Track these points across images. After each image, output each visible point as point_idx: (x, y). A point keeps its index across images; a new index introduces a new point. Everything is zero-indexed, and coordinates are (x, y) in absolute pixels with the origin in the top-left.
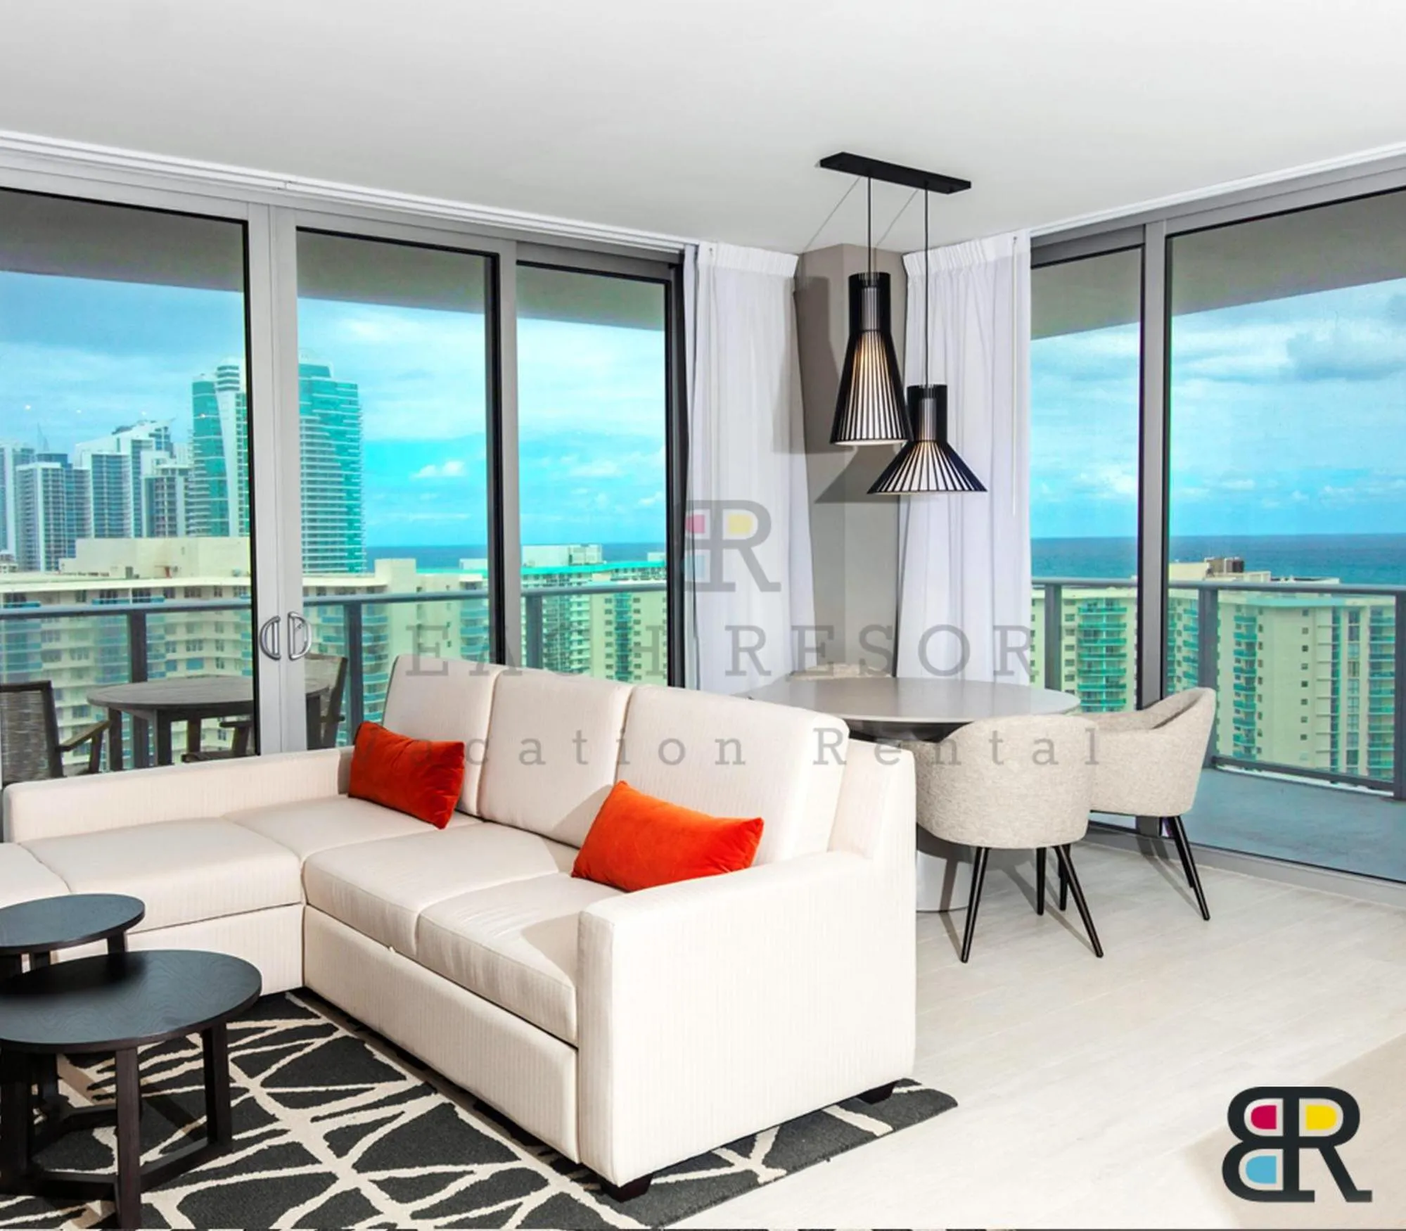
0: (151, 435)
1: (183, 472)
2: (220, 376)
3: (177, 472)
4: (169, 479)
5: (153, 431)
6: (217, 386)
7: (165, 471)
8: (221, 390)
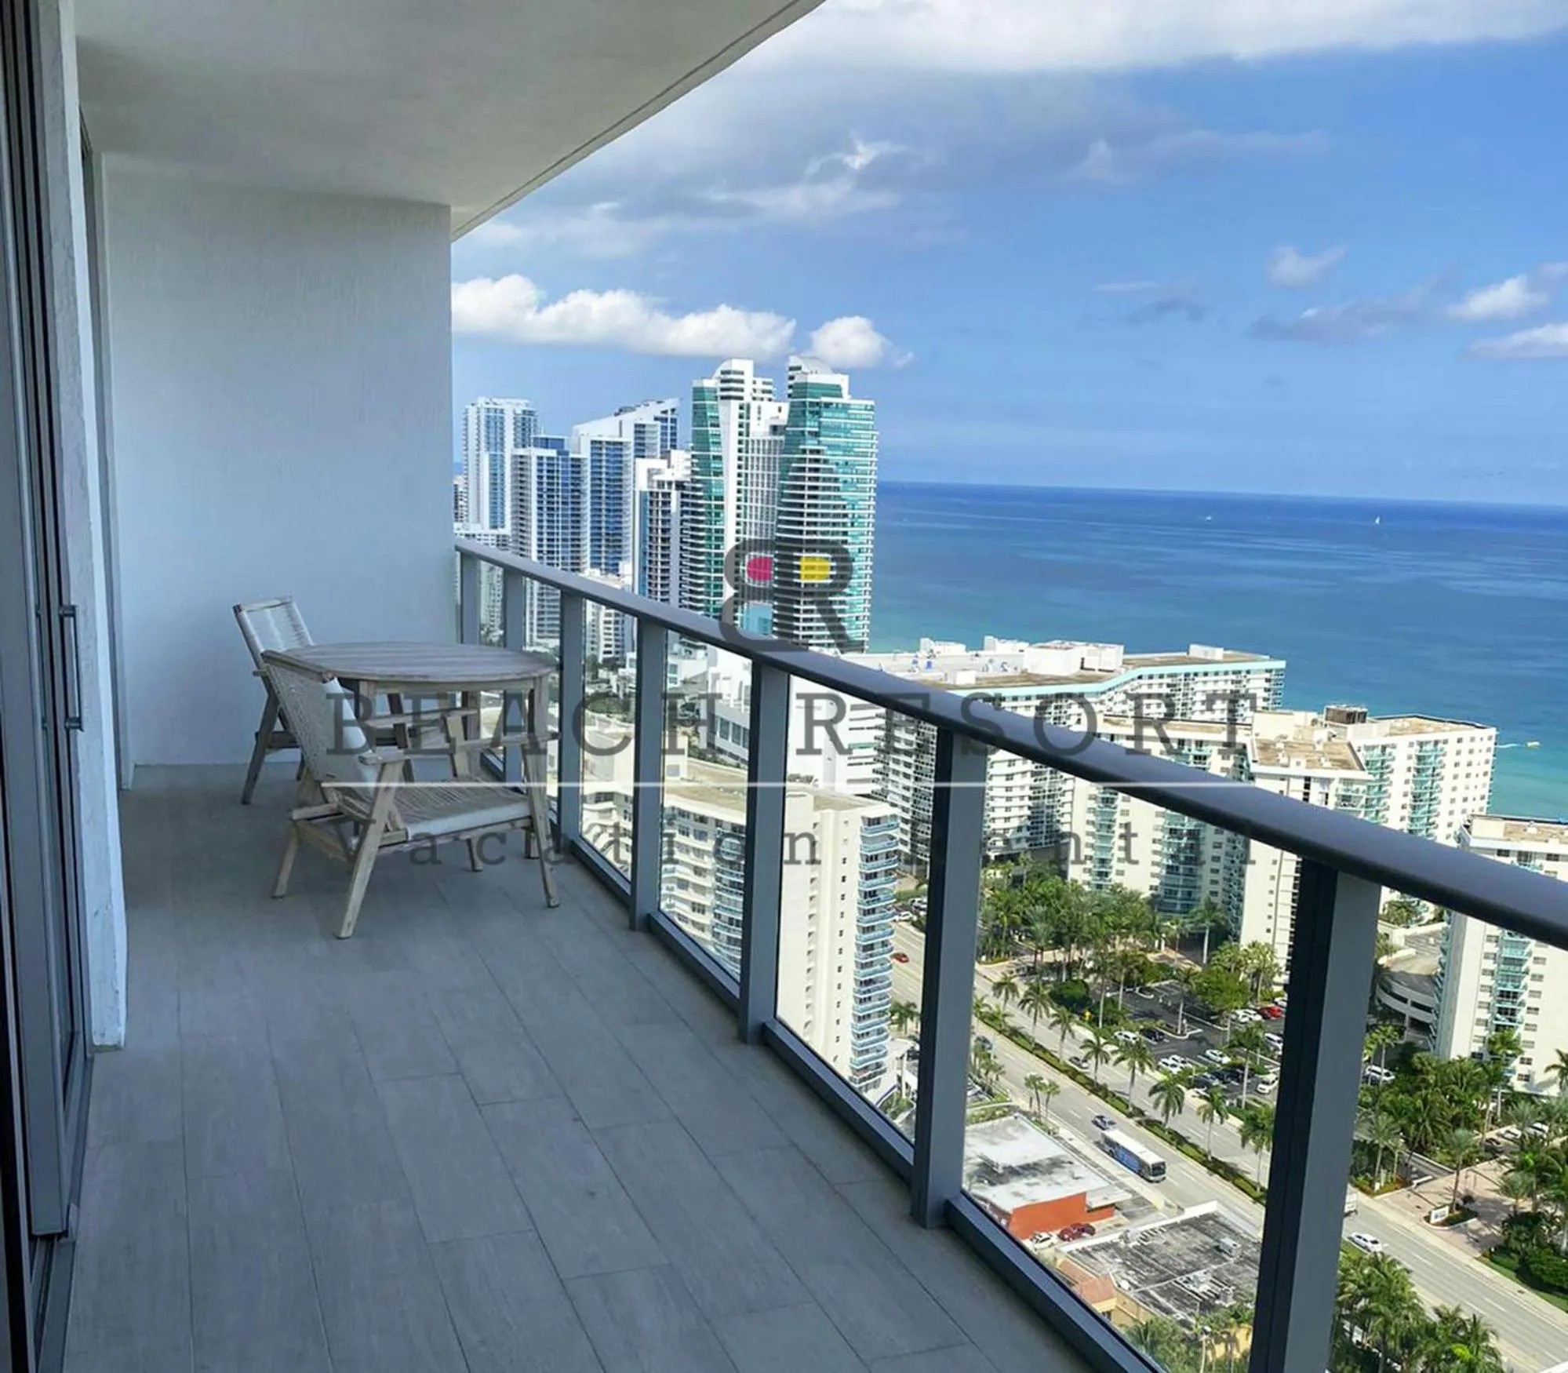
0: (656, 419)
1: (680, 485)
2: (723, 381)
3: (674, 486)
4: (664, 495)
5: (659, 415)
6: (720, 393)
7: (661, 484)
8: (723, 398)
